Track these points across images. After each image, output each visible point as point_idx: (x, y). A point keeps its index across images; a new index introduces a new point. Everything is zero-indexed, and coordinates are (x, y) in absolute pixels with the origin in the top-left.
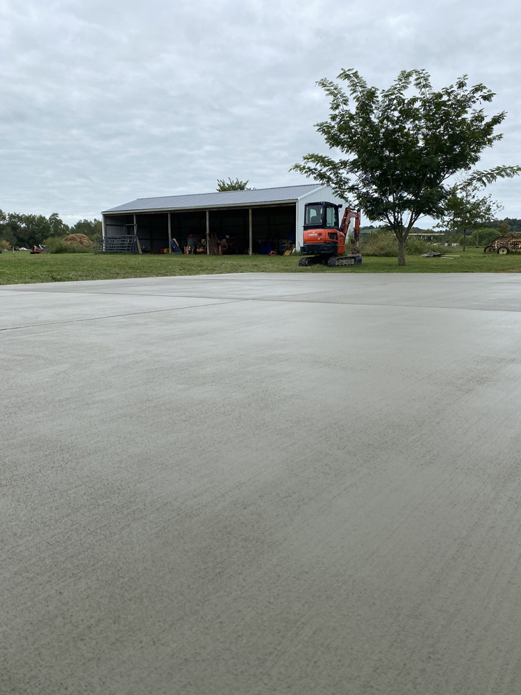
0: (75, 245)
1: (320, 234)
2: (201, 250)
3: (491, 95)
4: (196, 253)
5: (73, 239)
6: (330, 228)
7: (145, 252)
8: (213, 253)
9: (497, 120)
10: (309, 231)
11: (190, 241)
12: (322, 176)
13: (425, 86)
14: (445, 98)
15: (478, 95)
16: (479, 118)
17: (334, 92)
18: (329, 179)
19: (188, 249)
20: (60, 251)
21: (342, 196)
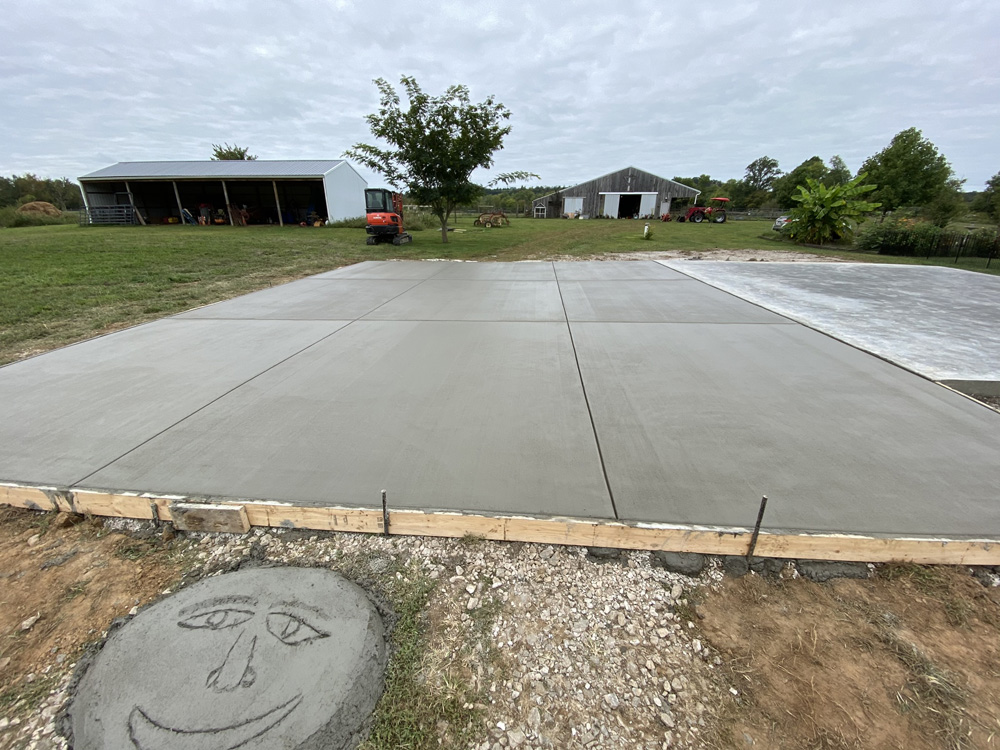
0: (39, 215)
1: (384, 217)
2: (220, 220)
3: (508, 114)
4: (213, 223)
5: (33, 208)
6: (390, 212)
7: (148, 223)
8: (239, 225)
9: (506, 131)
10: (373, 214)
11: (203, 211)
12: (373, 164)
13: (465, 99)
14: (479, 111)
15: (500, 112)
16: (495, 129)
17: (388, 91)
18: (380, 168)
19: (203, 219)
20: (21, 223)
21: (392, 183)
